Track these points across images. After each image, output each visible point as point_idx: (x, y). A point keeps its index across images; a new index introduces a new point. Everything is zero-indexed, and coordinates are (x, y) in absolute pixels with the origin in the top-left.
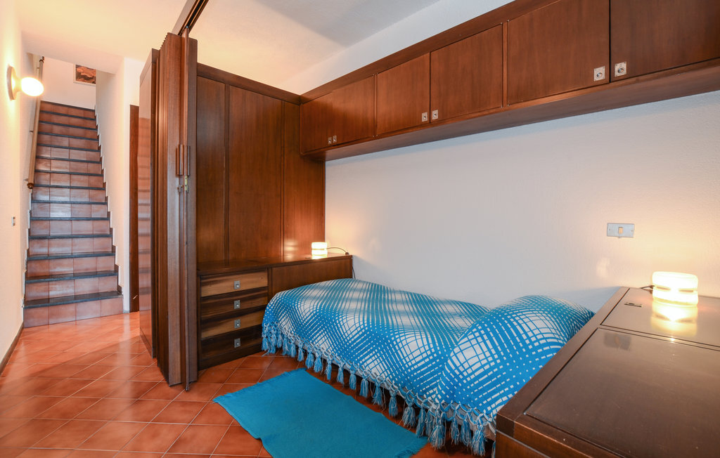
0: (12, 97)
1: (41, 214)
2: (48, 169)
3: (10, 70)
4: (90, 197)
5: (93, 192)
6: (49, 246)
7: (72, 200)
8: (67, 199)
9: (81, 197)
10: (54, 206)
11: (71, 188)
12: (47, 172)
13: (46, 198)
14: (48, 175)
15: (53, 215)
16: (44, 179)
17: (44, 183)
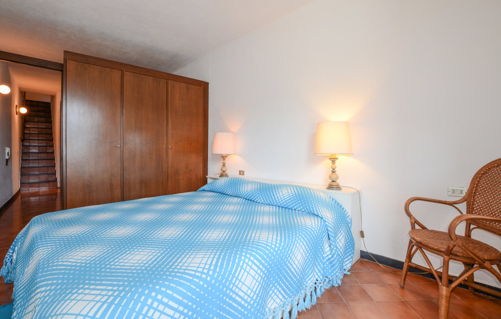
0: (17, 114)
1: (26, 151)
2: (28, 132)
3: (16, 106)
4: (46, 143)
5: (48, 142)
6: (29, 163)
7: (39, 145)
8: (37, 144)
9: (43, 143)
10: (31, 148)
11: (38, 140)
12: (28, 133)
13: (28, 144)
14: (29, 135)
15: (31, 151)
16: (27, 137)
17: (27, 138)
